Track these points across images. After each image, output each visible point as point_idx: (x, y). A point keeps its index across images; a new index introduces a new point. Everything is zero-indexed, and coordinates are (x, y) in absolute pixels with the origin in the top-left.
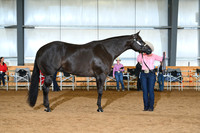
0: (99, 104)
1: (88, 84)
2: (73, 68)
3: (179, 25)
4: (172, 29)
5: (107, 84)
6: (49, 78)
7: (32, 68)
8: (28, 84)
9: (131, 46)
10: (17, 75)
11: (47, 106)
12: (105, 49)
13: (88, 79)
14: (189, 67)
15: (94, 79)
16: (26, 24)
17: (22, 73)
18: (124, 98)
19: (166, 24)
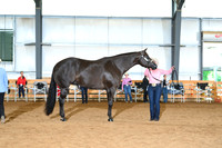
0: (109, 114)
1: (99, 96)
2: (86, 81)
3: (181, 43)
4: (175, 47)
5: (116, 96)
6: (64, 90)
7: (49, 81)
8: (46, 96)
9: (138, 62)
10: (35, 88)
11: (63, 116)
12: (115, 65)
13: (100, 92)
14: (190, 81)
15: (105, 91)
16: (44, 42)
17: (40, 86)
18: (132, 109)
19: (169, 42)
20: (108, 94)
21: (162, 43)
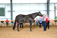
20: (30, 24)
21: (45, 10)
